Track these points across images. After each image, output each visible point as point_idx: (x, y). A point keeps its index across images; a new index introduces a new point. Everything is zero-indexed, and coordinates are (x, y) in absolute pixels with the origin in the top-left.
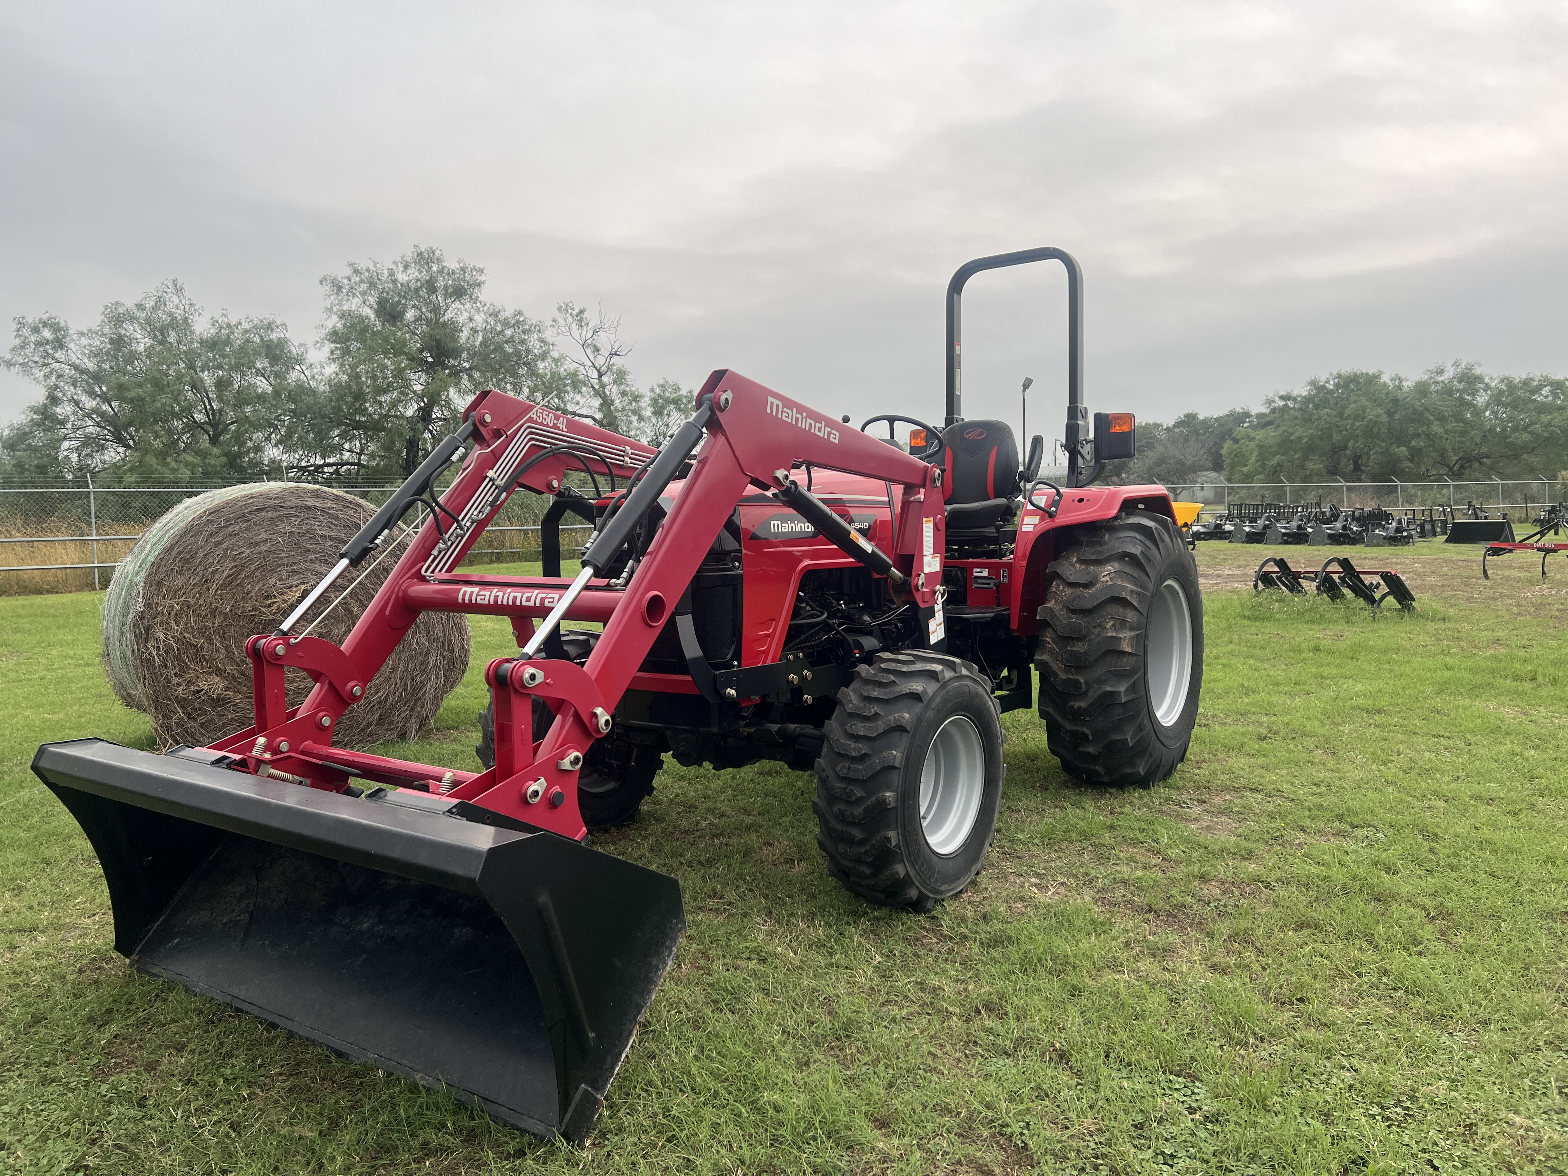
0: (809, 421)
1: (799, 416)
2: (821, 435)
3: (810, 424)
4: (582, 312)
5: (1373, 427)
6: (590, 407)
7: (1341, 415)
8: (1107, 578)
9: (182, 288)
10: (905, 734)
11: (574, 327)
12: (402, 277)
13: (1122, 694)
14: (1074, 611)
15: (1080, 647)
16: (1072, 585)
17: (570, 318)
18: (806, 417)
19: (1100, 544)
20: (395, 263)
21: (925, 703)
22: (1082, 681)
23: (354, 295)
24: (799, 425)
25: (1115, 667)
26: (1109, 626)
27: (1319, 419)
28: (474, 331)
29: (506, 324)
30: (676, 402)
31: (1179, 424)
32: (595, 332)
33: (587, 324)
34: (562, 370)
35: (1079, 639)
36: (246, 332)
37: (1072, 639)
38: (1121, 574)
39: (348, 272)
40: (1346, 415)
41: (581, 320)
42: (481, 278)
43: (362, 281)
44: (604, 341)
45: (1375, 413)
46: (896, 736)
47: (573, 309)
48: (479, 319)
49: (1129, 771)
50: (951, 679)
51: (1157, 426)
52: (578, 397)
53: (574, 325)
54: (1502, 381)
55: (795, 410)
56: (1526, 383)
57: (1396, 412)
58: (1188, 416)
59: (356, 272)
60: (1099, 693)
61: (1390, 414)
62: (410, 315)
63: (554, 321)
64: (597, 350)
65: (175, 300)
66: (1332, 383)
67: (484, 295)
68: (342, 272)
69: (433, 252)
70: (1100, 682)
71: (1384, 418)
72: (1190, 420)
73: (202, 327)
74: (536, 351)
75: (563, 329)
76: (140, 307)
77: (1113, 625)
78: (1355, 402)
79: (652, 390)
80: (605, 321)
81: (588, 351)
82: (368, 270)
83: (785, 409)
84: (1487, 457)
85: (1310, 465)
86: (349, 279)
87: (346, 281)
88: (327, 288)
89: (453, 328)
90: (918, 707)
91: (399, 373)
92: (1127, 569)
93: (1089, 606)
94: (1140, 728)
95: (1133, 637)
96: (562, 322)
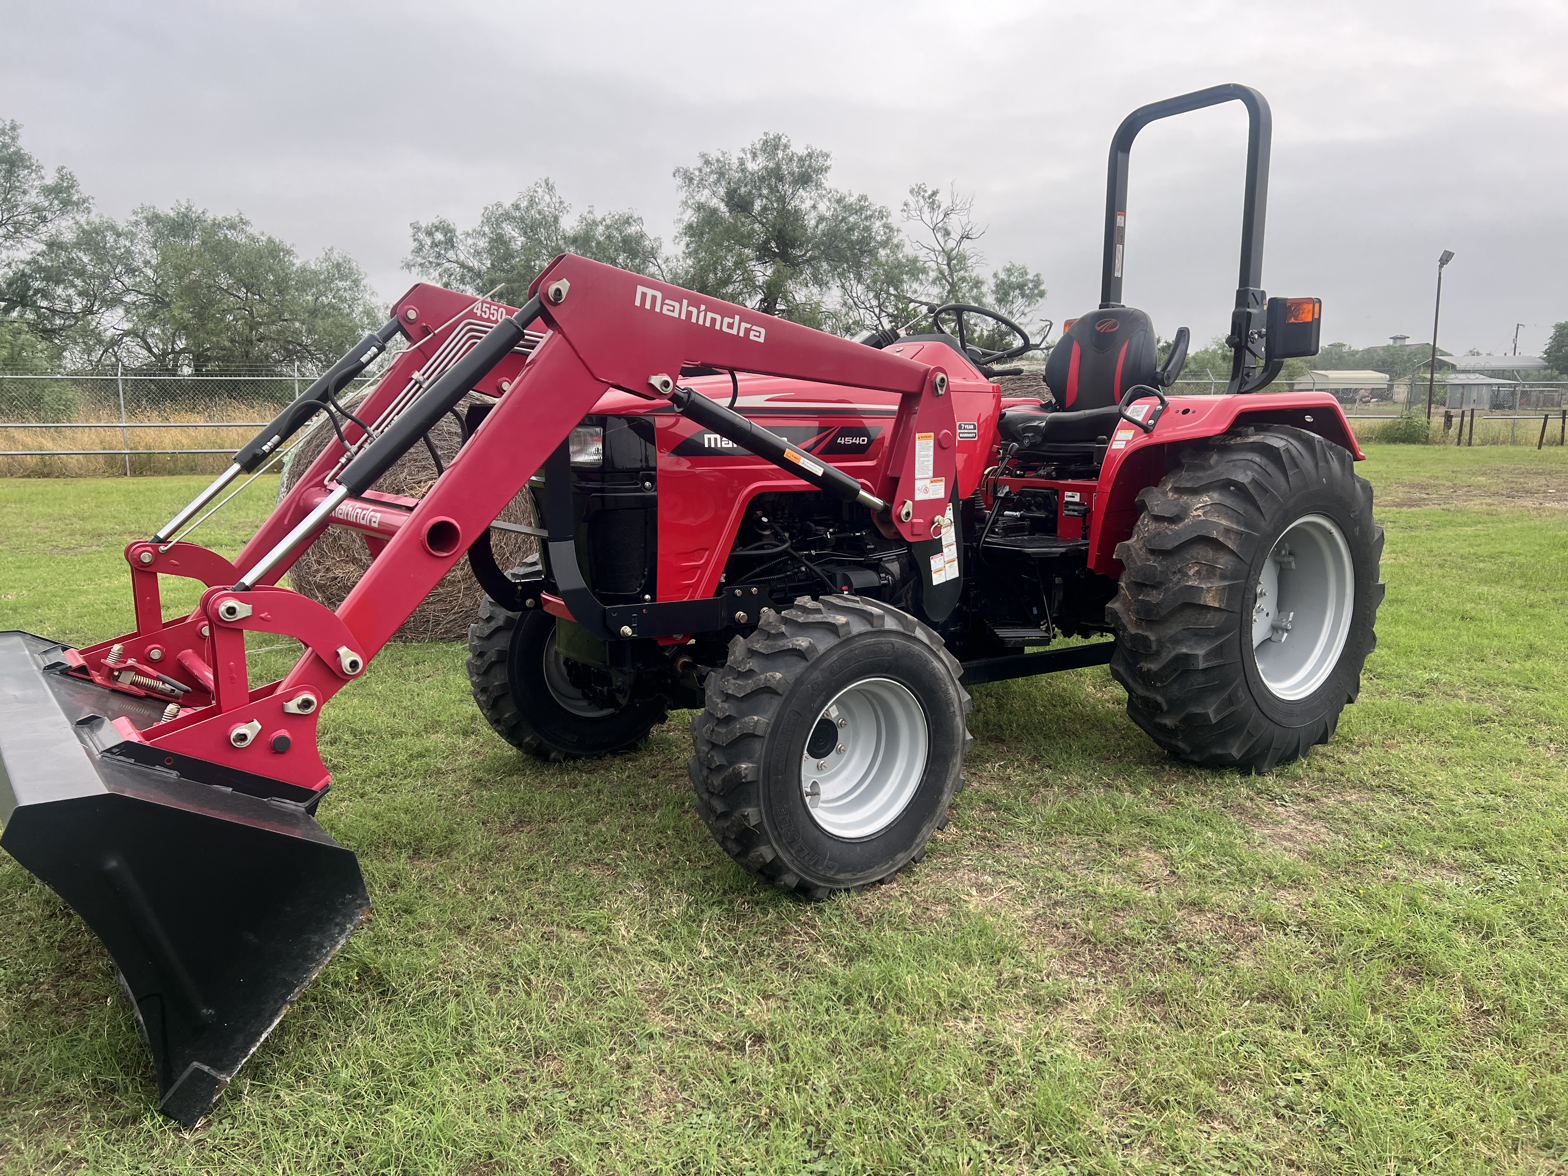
0: (710, 315)
1: (694, 310)
2: (734, 332)
3: (713, 320)
4: (934, 194)
6: (928, 295)
8: (1200, 512)
9: (553, 187)
10: (777, 697)
11: (926, 210)
12: (751, 166)
13: (1201, 658)
14: (1152, 552)
15: (1154, 597)
16: (1157, 518)
17: (922, 201)
18: (706, 311)
19: (1203, 468)
20: (744, 150)
21: (811, 662)
22: (1153, 638)
23: (704, 187)
24: (694, 320)
25: (1194, 624)
26: (1191, 572)
28: (821, 219)
29: (848, 208)
30: (1021, 287)
32: (946, 215)
33: (939, 207)
34: (900, 256)
35: (1154, 587)
36: (608, 227)
37: (1146, 585)
38: (1218, 507)
39: (699, 163)
41: (933, 203)
42: (828, 163)
43: (712, 172)
44: (955, 224)
46: (765, 697)
47: (925, 191)
48: (822, 207)
49: (1219, 751)
50: (860, 635)
52: (915, 285)
53: (926, 208)
55: (685, 302)
59: (707, 163)
60: (1173, 654)
62: (758, 205)
63: (906, 205)
64: (947, 233)
65: (547, 198)
67: (830, 181)
68: (694, 164)
69: (780, 139)
70: (1176, 641)
73: (569, 224)
74: (878, 238)
75: (913, 213)
76: (517, 207)
77: (1198, 572)
79: (995, 275)
80: (958, 202)
81: (939, 235)
82: (718, 161)
83: (667, 301)
86: (700, 170)
87: (697, 173)
88: (679, 181)
89: (797, 216)
90: (800, 667)
91: (740, 263)
92: (1229, 502)
93: (1169, 546)
94: (1230, 701)
95: (1224, 588)
96: (912, 205)
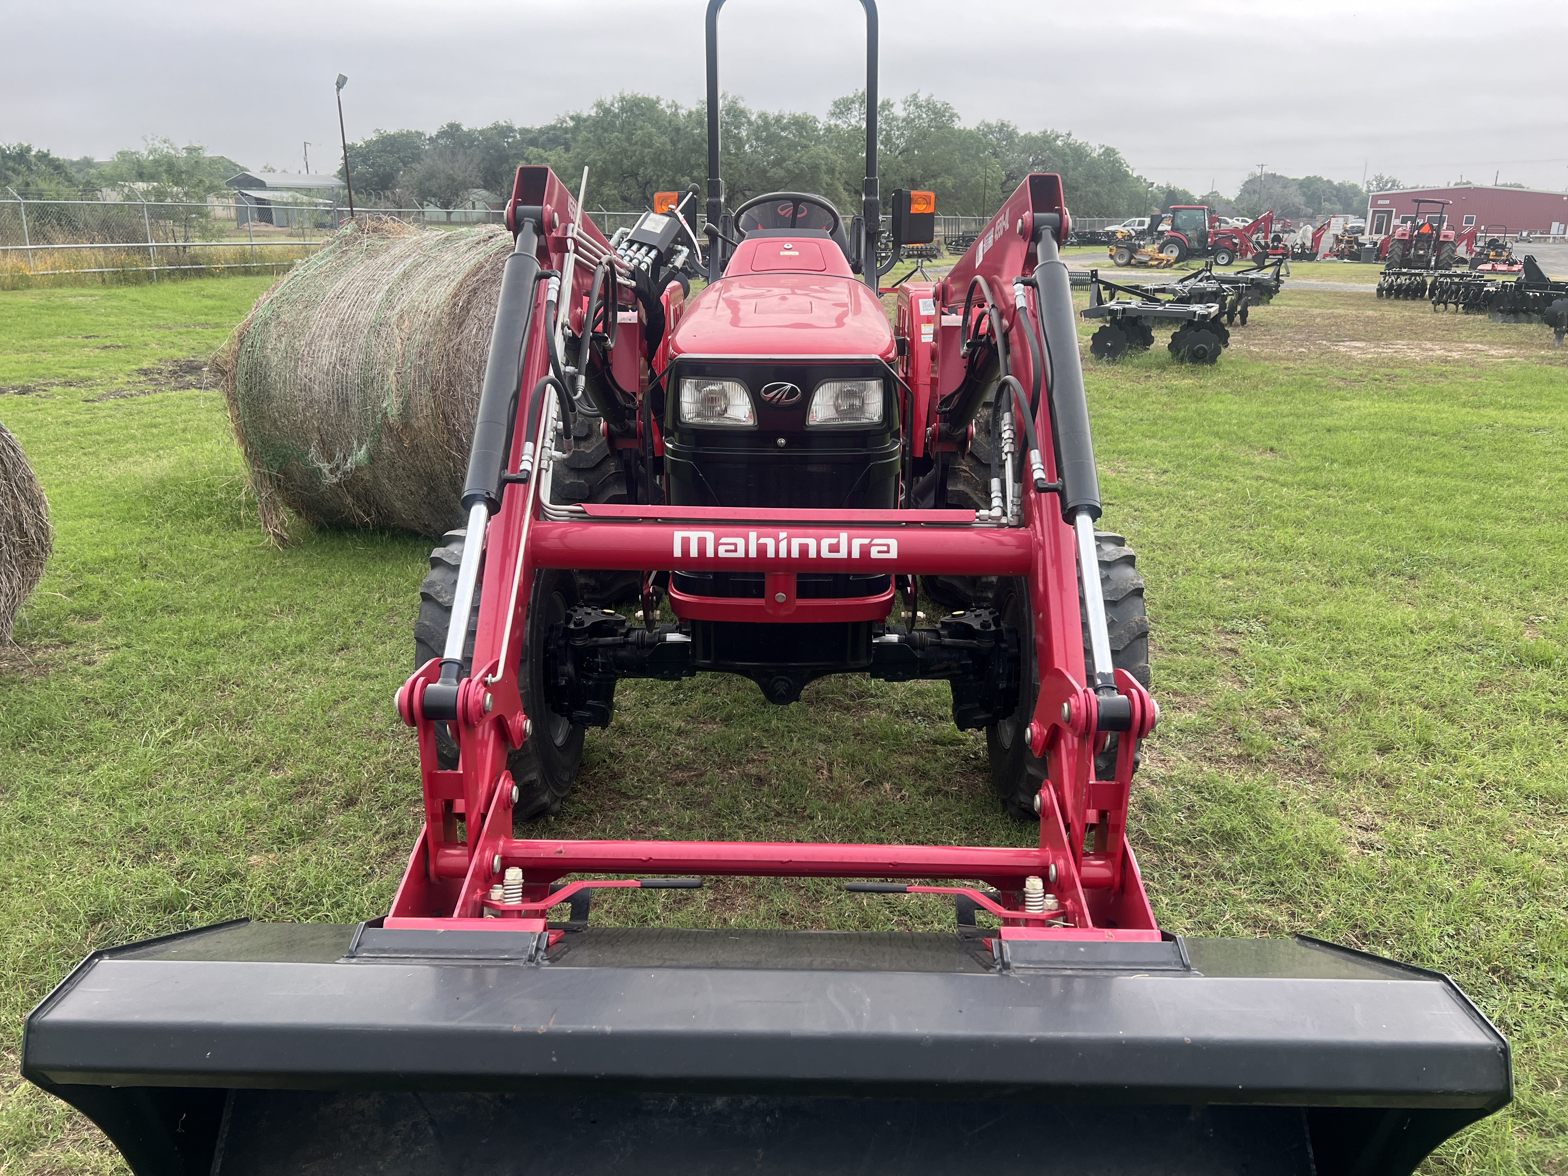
5: (660, 155)
7: (629, 139)
27: (610, 142)
31: (442, 134)
40: (634, 141)
45: (661, 141)
51: (419, 135)
54: (760, 117)
56: (778, 120)
57: (678, 141)
58: (451, 126)
61: (673, 143)
66: (616, 105)
71: (669, 147)
72: (452, 131)
78: (641, 128)
84: (749, 190)
85: (606, 190)
